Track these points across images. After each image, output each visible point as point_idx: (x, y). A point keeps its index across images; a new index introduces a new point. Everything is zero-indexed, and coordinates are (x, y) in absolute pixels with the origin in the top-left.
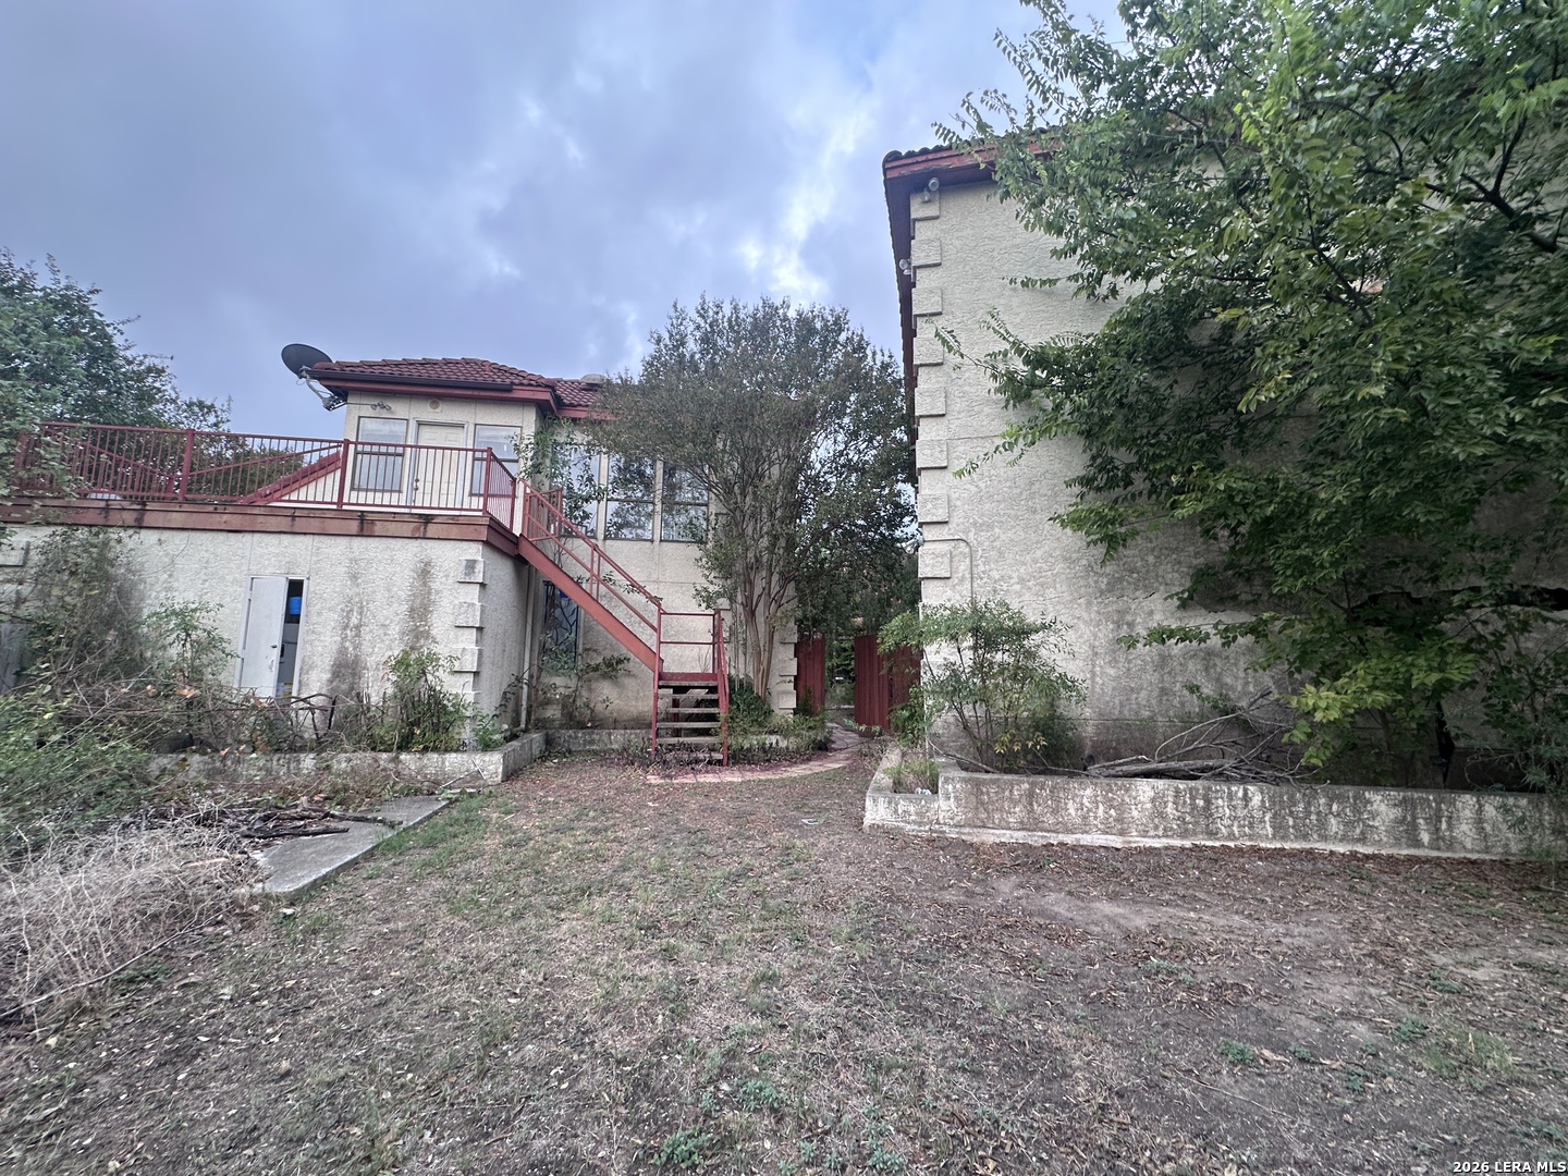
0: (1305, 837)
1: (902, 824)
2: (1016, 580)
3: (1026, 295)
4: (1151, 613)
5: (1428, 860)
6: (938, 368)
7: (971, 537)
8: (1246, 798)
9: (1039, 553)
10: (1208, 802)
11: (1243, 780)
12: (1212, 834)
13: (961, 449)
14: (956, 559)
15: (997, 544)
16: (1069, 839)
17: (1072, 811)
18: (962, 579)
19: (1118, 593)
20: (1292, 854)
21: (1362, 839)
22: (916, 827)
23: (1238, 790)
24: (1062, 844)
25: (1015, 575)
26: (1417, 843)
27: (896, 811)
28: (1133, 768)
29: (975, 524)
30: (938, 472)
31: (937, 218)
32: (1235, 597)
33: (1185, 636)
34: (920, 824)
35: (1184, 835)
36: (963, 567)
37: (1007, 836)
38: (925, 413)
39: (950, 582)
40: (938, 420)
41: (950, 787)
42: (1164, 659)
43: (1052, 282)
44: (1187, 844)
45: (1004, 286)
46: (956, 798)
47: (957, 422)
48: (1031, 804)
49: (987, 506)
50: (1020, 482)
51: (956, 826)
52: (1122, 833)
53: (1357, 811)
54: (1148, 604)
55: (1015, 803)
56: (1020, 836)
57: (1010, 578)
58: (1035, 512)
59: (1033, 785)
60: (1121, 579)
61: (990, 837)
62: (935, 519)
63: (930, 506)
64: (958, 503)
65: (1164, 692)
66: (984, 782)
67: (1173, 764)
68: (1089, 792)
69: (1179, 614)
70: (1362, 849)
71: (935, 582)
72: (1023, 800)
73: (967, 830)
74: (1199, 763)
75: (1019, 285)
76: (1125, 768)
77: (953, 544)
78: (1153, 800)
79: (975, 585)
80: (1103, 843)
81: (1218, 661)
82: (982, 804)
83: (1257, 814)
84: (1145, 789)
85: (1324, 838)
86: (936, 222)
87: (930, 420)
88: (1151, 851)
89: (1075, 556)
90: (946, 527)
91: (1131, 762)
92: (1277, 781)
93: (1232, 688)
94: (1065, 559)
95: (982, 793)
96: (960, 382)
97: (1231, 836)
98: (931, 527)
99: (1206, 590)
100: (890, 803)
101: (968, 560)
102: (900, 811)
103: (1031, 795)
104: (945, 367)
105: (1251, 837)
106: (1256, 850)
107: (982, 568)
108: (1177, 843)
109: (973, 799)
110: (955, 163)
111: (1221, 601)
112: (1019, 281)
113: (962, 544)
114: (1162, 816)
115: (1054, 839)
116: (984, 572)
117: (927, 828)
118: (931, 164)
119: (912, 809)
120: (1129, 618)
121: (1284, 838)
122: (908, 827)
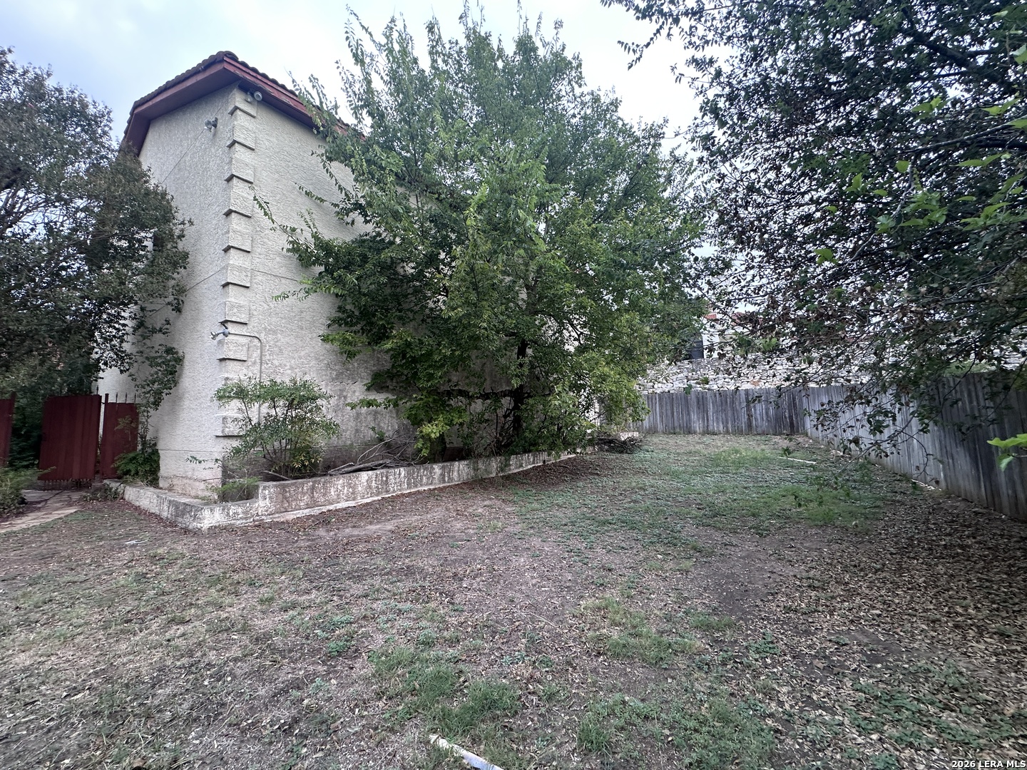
0: (416, 486)
1: (233, 522)
2: (288, 367)
3: (305, 199)
4: (354, 392)
5: (448, 487)
6: (247, 219)
7: (262, 336)
8: (400, 474)
9: (303, 353)
10: (387, 478)
11: (397, 467)
12: (387, 492)
13: (260, 278)
14: (251, 349)
15: (279, 344)
16: (331, 507)
17: (333, 493)
18: (255, 363)
19: (340, 380)
20: (415, 493)
21: (431, 484)
22: (244, 521)
23: (397, 470)
24: (329, 511)
25: (288, 364)
26: (444, 482)
27: (228, 513)
28: (350, 469)
29: (265, 329)
30: (242, 289)
31: (254, 117)
32: (388, 387)
33: (369, 404)
34: (246, 519)
35: (377, 495)
36: (256, 354)
37: (300, 513)
38: (236, 246)
39: (245, 364)
40: (245, 254)
41: (267, 492)
42: (358, 415)
43: (322, 201)
44: (380, 498)
45: (294, 188)
46: (270, 498)
47: (258, 260)
48: (313, 493)
49: (274, 319)
50: (295, 309)
51: (269, 515)
52: (354, 499)
53: (431, 473)
54: (354, 387)
55: (304, 494)
56: (307, 512)
57: (285, 366)
58: (302, 329)
59: (313, 482)
60: (342, 373)
61: (290, 516)
62: (239, 320)
63: (235, 310)
64: (255, 313)
65: (357, 431)
66: (288, 486)
67: (367, 465)
68: (341, 481)
69: (365, 393)
70: (432, 487)
71: (235, 362)
72: (309, 492)
73: (277, 515)
74: (377, 463)
75: (304, 193)
76: (346, 469)
77: (249, 339)
78: (367, 481)
79: (263, 367)
80: (347, 505)
81: (379, 416)
82: (286, 498)
83: (403, 480)
84: (364, 476)
85: (421, 485)
86: (253, 120)
87: (239, 252)
88: (367, 504)
89: (321, 358)
90: (245, 327)
91: (347, 467)
92: (409, 465)
93: (383, 428)
94: (317, 359)
95: (286, 492)
96: (262, 235)
97: (394, 491)
98: (235, 324)
99: (377, 383)
100: (223, 510)
101: (259, 351)
102: (231, 514)
103: (313, 488)
104: (252, 220)
105: (400, 490)
106: (403, 495)
107: (268, 357)
108: (376, 498)
109: (281, 496)
110: (275, 94)
111: (382, 388)
112: (304, 190)
113: (256, 340)
114: (370, 487)
115: (324, 509)
116: (269, 360)
117: (252, 520)
118: (258, 82)
119: (240, 510)
120: (345, 394)
121: (410, 488)
122: (239, 522)
